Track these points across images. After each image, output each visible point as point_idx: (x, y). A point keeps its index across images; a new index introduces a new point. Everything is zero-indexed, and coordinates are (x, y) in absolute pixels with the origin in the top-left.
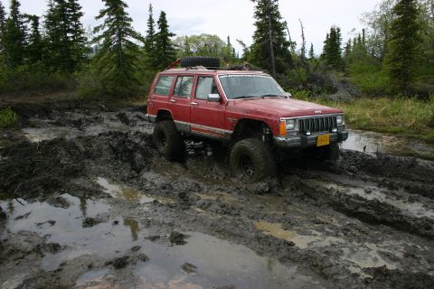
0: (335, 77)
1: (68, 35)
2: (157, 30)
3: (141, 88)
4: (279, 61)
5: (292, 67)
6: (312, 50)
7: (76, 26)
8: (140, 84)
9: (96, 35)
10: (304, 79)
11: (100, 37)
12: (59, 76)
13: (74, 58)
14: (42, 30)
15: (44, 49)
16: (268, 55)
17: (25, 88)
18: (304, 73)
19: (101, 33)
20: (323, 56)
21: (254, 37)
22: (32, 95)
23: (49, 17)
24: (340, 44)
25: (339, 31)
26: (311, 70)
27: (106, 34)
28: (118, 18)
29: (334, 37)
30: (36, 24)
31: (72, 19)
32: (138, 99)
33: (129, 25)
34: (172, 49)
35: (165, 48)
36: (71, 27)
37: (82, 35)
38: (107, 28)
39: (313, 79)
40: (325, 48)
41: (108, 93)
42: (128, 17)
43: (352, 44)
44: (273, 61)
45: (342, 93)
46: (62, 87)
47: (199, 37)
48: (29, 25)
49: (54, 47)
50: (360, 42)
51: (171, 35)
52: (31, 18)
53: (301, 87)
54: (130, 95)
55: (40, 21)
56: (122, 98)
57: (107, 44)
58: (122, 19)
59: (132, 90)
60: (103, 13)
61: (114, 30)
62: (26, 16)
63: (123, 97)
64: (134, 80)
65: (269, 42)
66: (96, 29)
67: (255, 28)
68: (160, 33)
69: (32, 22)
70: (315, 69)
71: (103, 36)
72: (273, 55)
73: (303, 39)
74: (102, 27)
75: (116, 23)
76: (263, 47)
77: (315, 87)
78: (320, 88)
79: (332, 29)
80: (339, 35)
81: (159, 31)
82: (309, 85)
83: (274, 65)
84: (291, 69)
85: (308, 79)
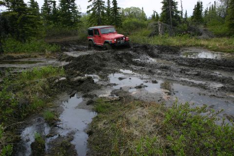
0: (201, 27)
1: (70, 9)
4: (174, 20)
6: (186, 14)
7: (74, 5)
9: (88, 10)
15: (58, 16)
16: (168, 18)
17: (54, 35)
18: (186, 26)
19: (90, 8)
20: (192, 17)
21: (162, 9)
22: (57, 38)
23: (62, 1)
24: (202, 10)
25: (202, 3)
26: (190, 25)
27: (93, 9)
29: (199, 7)
31: (71, 2)
34: (119, 15)
35: (116, 15)
36: (71, 6)
37: (76, 9)
38: (93, 6)
40: (194, 13)
43: (208, 10)
44: (171, 20)
45: (204, 35)
48: (52, 5)
50: (213, 9)
51: (119, 8)
52: (52, 2)
53: (185, 33)
55: (56, 3)
65: (169, 11)
66: (88, 7)
67: (162, 5)
68: (113, 7)
69: (53, 4)
71: (91, 10)
72: (171, 18)
73: (182, 8)
74: (91, 6)
75: (98, 4)
76: (167, 14)
77: (192, 33)
78: (194, 33)
79: (198, 3)
80: (202, 6)
81: (113, 6)
82: (188, 31)
83: (171, 22)
84: (180, 24)
85: (188, 29)
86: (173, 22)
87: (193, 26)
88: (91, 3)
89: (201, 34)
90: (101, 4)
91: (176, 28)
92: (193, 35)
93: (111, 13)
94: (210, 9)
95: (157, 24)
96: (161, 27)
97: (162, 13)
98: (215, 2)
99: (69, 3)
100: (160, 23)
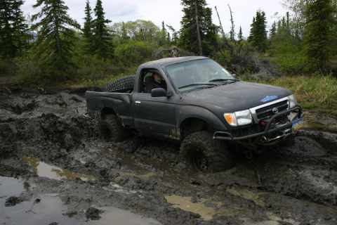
0: (256, 57)
1: (10, 22)
2: (94, 17)
3: (78, 71)
4: (205, 44)
6: (241, 33)
8: (78, 68)
9: (35, 22)
10: (229, 61)
11: (38, 25)
13: (16, 44)
16: (196, 38)
18: (229, 55)
19: (39, 20)
20: (250, 37)
21: (182, 23)
25: (264, 14)
26: (235, 52)
27: (44, 22)
28: (55, 6)
29: (259, 21)
31: (13, 8)
32: (75, 82)
33: (65, 13)
34: (108, 35)
35: (101, 35)
36: (12, 15)
37: (23, 23)
38: (44, 16)
39: (236, 60)
40: (252, 31)
41: (48, 77)
42: (65, 5)
43: (277, 27)
44: (200, 44)
45: (263, 73)
46: (3, 72)
47: (134, 23)
50: (285, 25)
51: (107, 21)
54: (68, 79)
56: (60, 81)
57: (45, 32)
58: (59, 7)
59: (70, 74)
60: (40, 2)
61: (51, 18)
63: (62, 80)
64: (72, 64)
65: (196, 26)
66: (34, 17)
67: (183, 14)
68: (96, 20)
70: (239, 51)
71: (41, 23)
72: (200, 39)
73: (232, 22)
74: (40, 15)
75: (53, 11)
76: (190, 32)
77: (238, 67)
78: (243, 68)
79: (257, 13)
80: (264, 19)
81: (96, 18)
82: (233, 65)
83: (201, 48)
84: (217, 51)
85: (232, 60)
86: (204, 47)
87: (242, 54)
89: (257, 70)
90: (62, 12)
92: (243, 72)
93: (93, 31)
94: (279, 25)
95: (170, 51)
97: (182, 30)
98: (288, 13)
99: (8, 10)
100: (174, 49)
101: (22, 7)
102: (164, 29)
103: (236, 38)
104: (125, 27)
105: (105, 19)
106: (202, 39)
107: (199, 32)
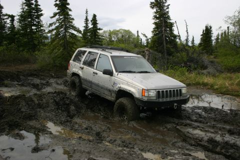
0: (206, 58)
1: (33, 28)
2: (90, 26)
4: (168, 48)
5: (178, 51)
6: (193, 41)
7: (39, 22)
9: (51, 28)
10: (185, 60)
11: (53, 30)
12: (26, 54)
13: (36, 42)
14: (16, 24)
15: (17, 36)
16: (162, 43)
17: (4, 61)
18: (185, 56)
19: (54, 27)
20: (200, 44)
21: (153, 32)
22: (7, 66)
23: (21, 16)
24: (211, 37)
25: (211, 28)
26: (190, 54)
27: (57, 28)
28: (65, 18)
29: (207, 32)
30: (12, 20)
31: (36, 18)
33: (72, 22)
34: (99, 39)
35: (95, 38)
36: (35, 23)
37: (42, 28)
38: (57, 24)
39: (191, 60)
40: (202, 39)
42: (72, 17)
43: (220, 37)
44: (165, 48)
45: (211, 69)
46: (27, 61)
47: (118, 31)
48: (8, 21)
49: (24, 35)
51: (100, 29)
52: (9, 16)
53: (183, 65)
55: (15, 18)
57: (57, 34)
58: (67, 18)
60: (55, 15)
61: (62, 25)
62: (6, 15)
65: (163, 35)
66: (51, 25)
67: (154, 26)
68: (92, 28)
69: (10, 19)
70: (193, 54)
71: (55, 29)
72: (165, 44)
73: (187, 33)
74: (54, 23)
75: (64, 21)
76: (159, 38)
77: (192, 65)
78: (196, 66)
79: (206, 27)
80: (211, 31)
81: (92, 26)
82: (188, 63)
83: (165, 51)
84: (177, 53)
85: (188, 60)
86: (168, 50)
87: (195, 55)
88: (54, 20)
89: (205, 68)
90: (69, 22)
91: (171, 57)
92: (195, 69)
93: (89, 35)
94: (222, 35)
95: (144, 52)
96: (149, 56)
97: (153, 37)
98: (228, 27)
99: (32, 19)
100: (147, 50)
101: (42, 18)
102: (138, 36)
103: (190, 44)
104: (111, 33)
105: (98, 28)
106: (166, 44)
107: (164, 39)
